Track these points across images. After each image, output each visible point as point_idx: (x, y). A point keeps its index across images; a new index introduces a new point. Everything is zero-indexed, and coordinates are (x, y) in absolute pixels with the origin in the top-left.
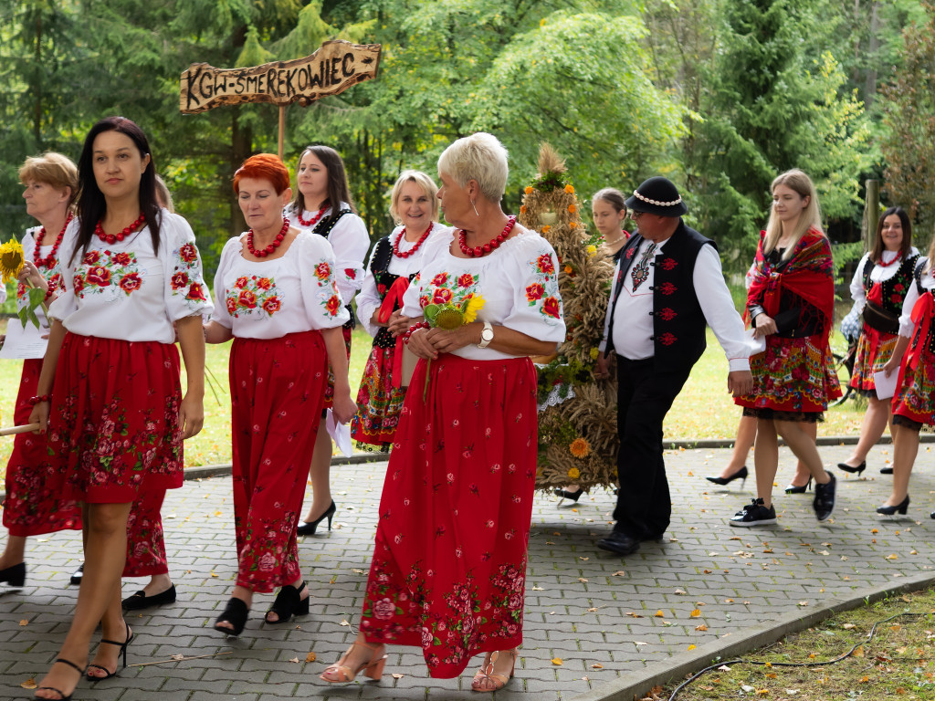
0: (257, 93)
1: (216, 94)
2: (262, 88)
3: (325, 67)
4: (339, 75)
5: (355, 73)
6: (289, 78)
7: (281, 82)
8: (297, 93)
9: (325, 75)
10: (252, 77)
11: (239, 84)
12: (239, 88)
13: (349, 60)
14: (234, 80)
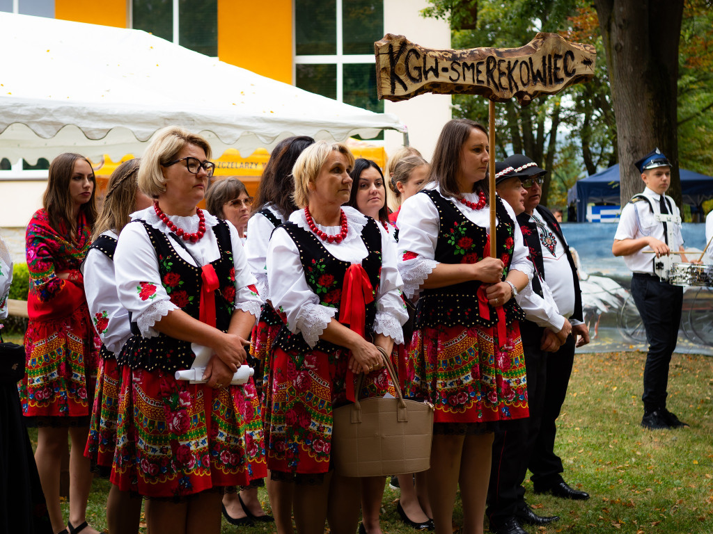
0: (476, 84)
1: (426, 78)
2: (480, 78)
3: (547, 62)
4: (561, 74)
5: (576, 74)
6: (510, 70)
7: (502, 74)
8: (520, 90)
9: (547, 71)
10: (469, 63)
11: (453, 69)
12: (455, 76)
13: (569, 57)
14: (447, 64)
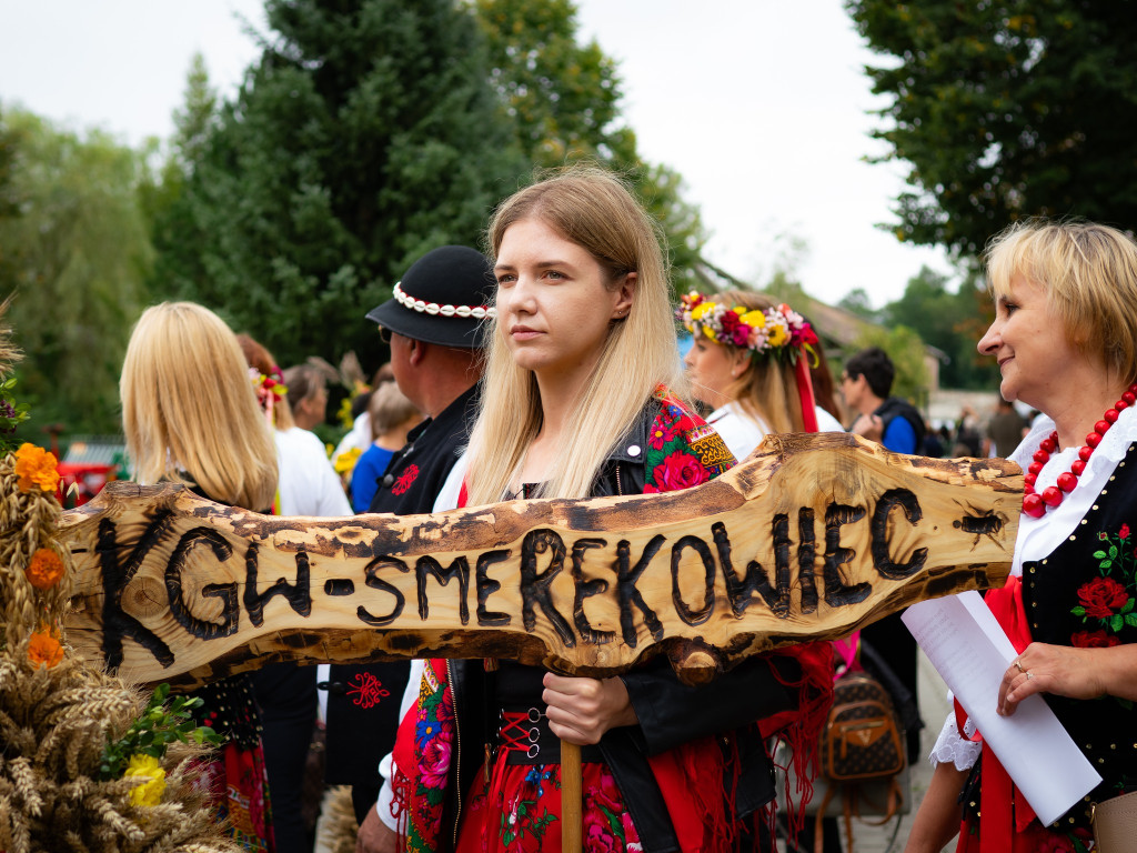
0: (473, 624)
1: (257, 620)
2: (492, 604)
3: (793, 533)
4: (861, 569)
5: (929, 565)
6: (627, 572)
7: (587, 586)
8: (667, 635)
9: (794, 566)
10: (445, 559)
11: (373, 581)
12: (381, 604)
13: (898, 513)
14: (352, 568)
